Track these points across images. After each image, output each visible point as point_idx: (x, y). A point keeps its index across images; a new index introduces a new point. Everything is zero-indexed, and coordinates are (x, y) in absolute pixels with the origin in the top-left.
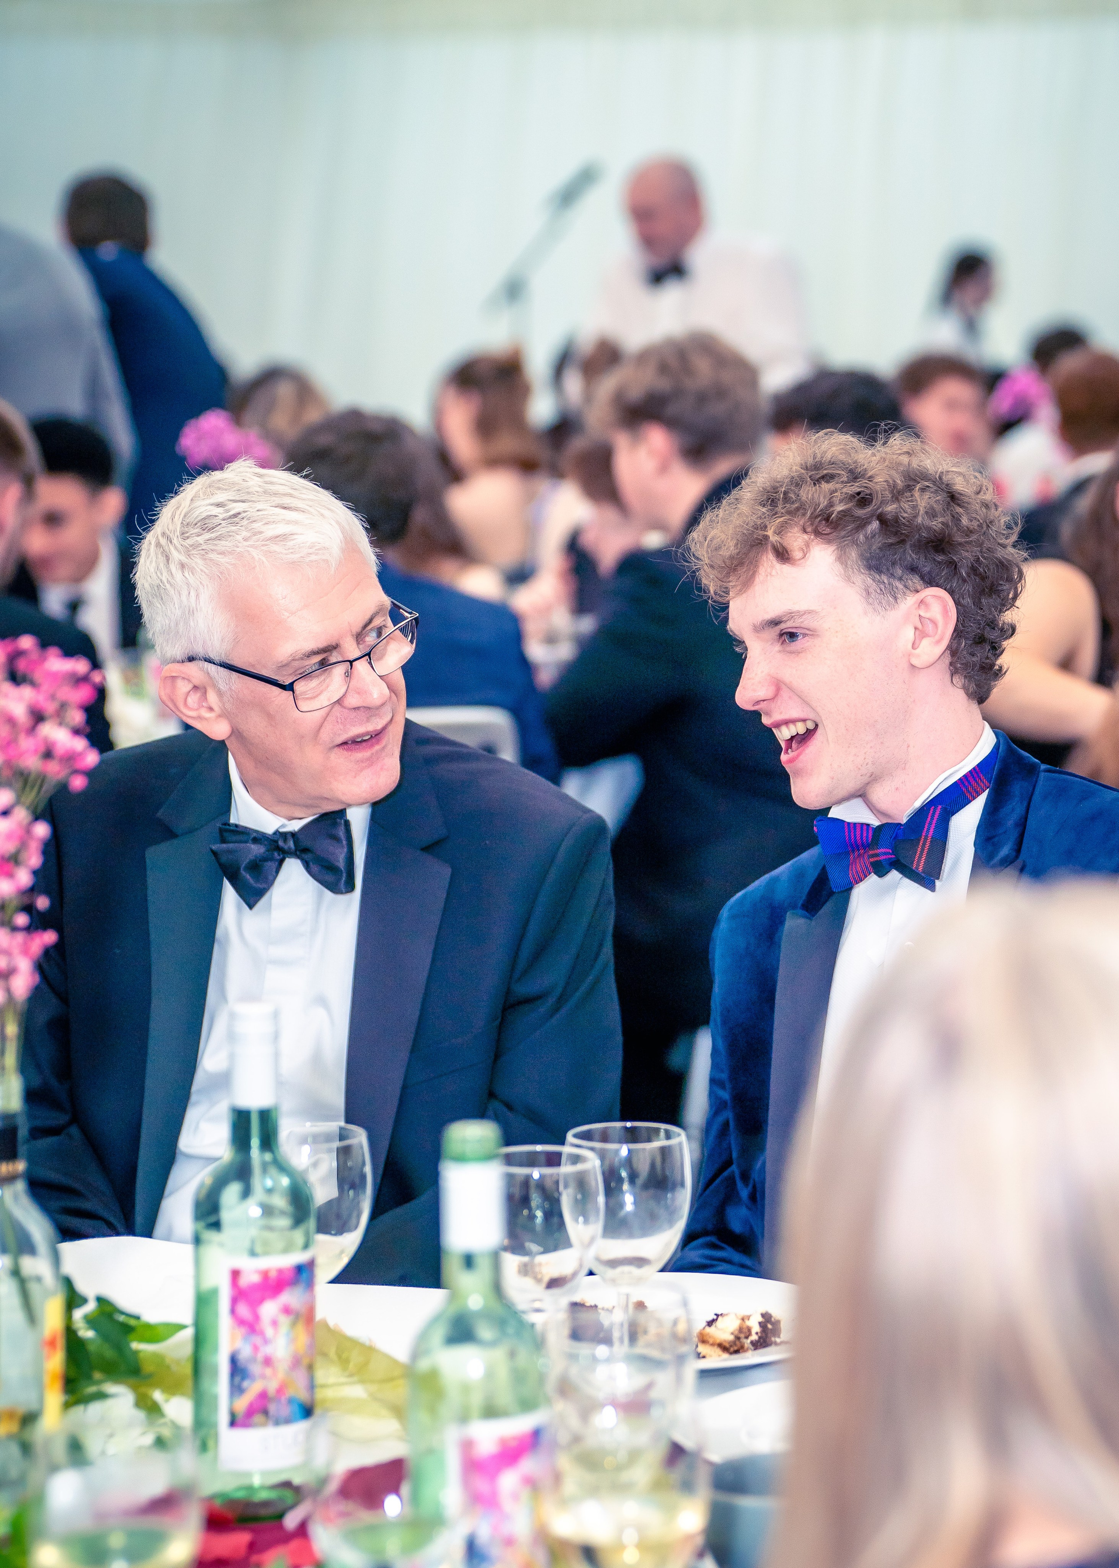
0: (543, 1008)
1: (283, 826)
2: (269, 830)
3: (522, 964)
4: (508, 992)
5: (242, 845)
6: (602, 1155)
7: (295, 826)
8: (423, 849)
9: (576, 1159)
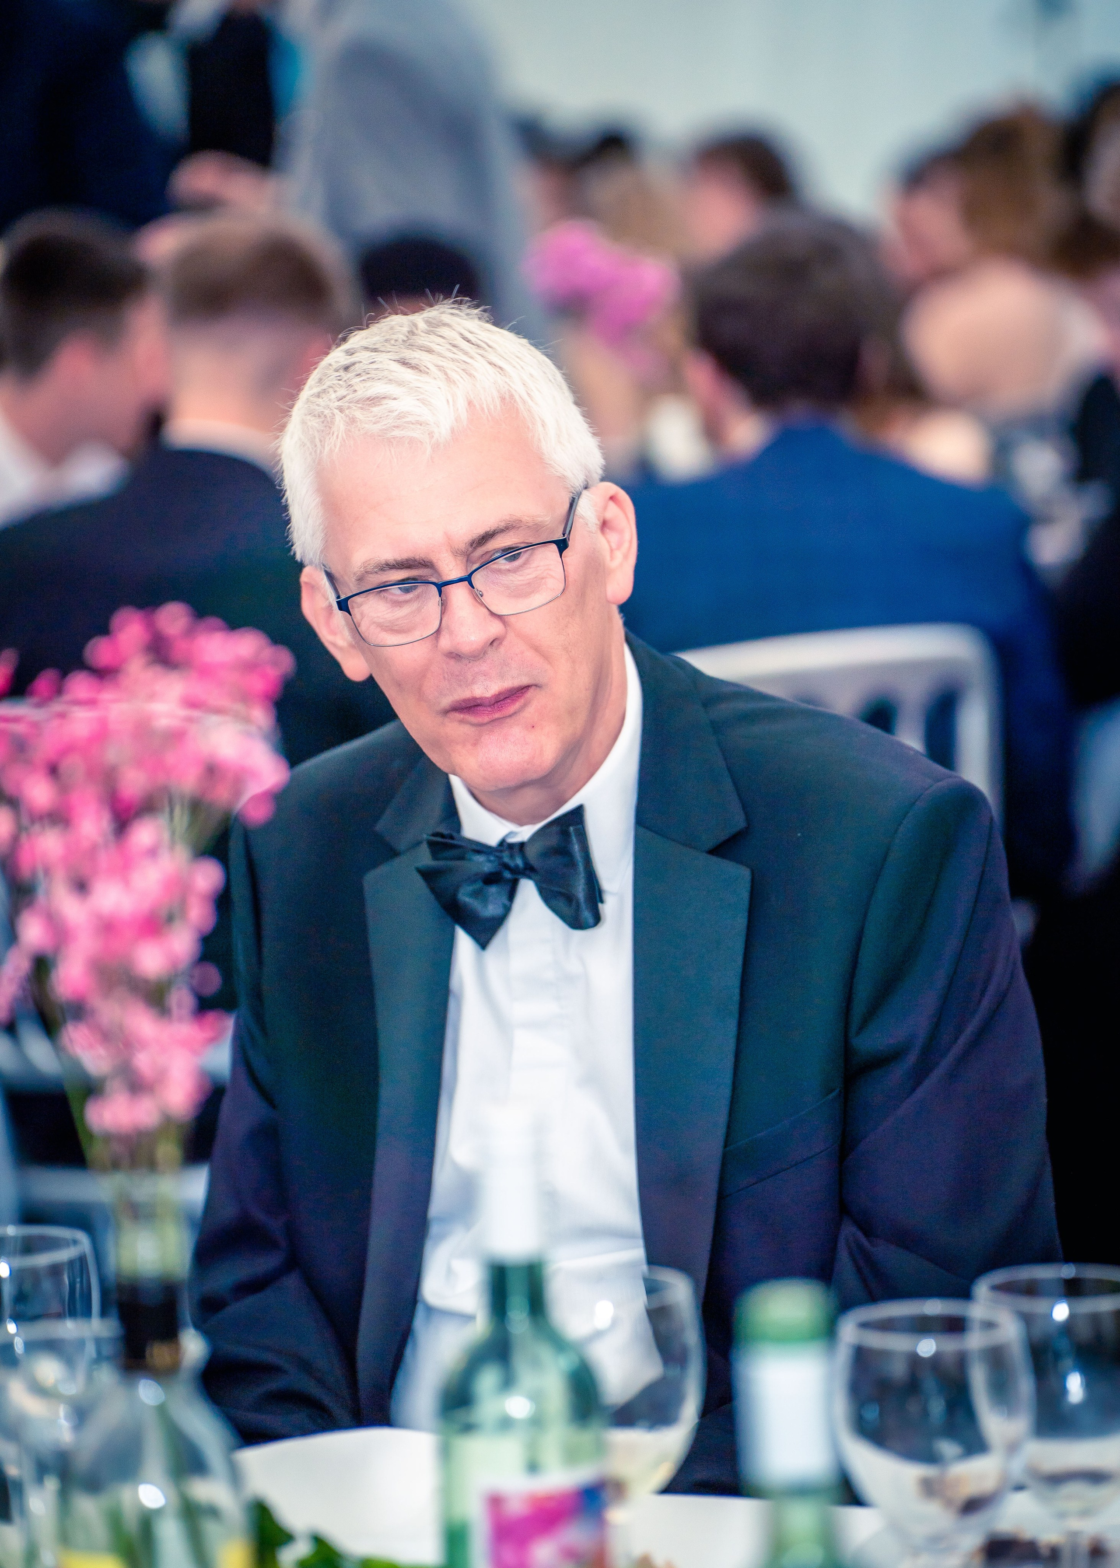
0: (898, 1072)
1: (511, 834)
2: (493, 841)
3: (859, 1008)
4: (847, 1050)
5: (458, 863)
6: (1027, 1319)
7: (524, 833)
8: (713, 852)
9: (989, 1325)
